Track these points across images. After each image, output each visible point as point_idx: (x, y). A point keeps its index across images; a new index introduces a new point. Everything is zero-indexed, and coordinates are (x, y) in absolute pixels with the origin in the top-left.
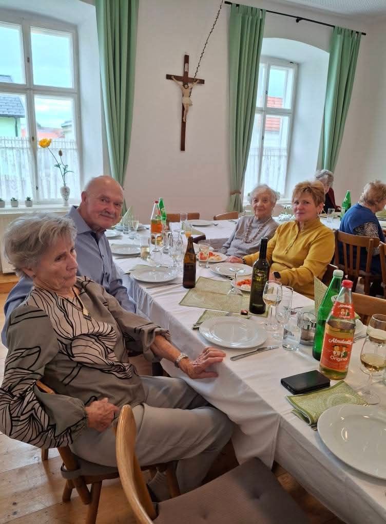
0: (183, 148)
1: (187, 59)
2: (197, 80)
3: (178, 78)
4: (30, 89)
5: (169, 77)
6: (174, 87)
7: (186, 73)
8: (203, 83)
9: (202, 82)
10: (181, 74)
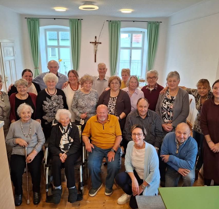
1: (96, 37)
2: (99, 43)
4: (59, 47)
5: (91, 43)
6: (92, 45)
7: (96, 41)
9: (101, 43)
10: (94, 41)
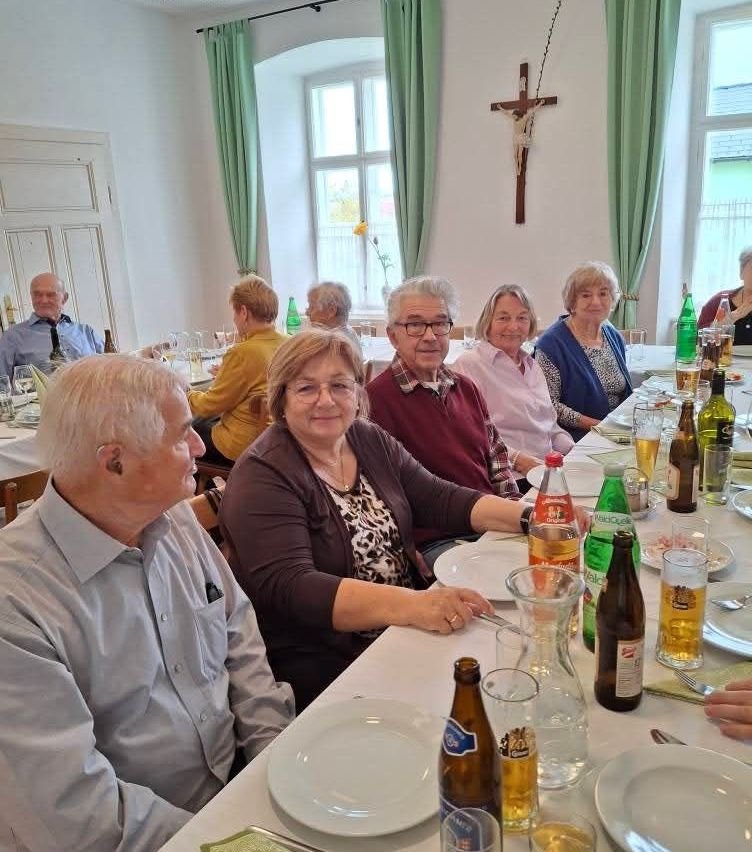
0: (520, 218)
1: (524, 70)
2: (539, 100)
3: (506, 106)
5: (494, 107)
7: (522, 94)
8: (556, 102)
9: (552, 101)
10: (515, 97)
